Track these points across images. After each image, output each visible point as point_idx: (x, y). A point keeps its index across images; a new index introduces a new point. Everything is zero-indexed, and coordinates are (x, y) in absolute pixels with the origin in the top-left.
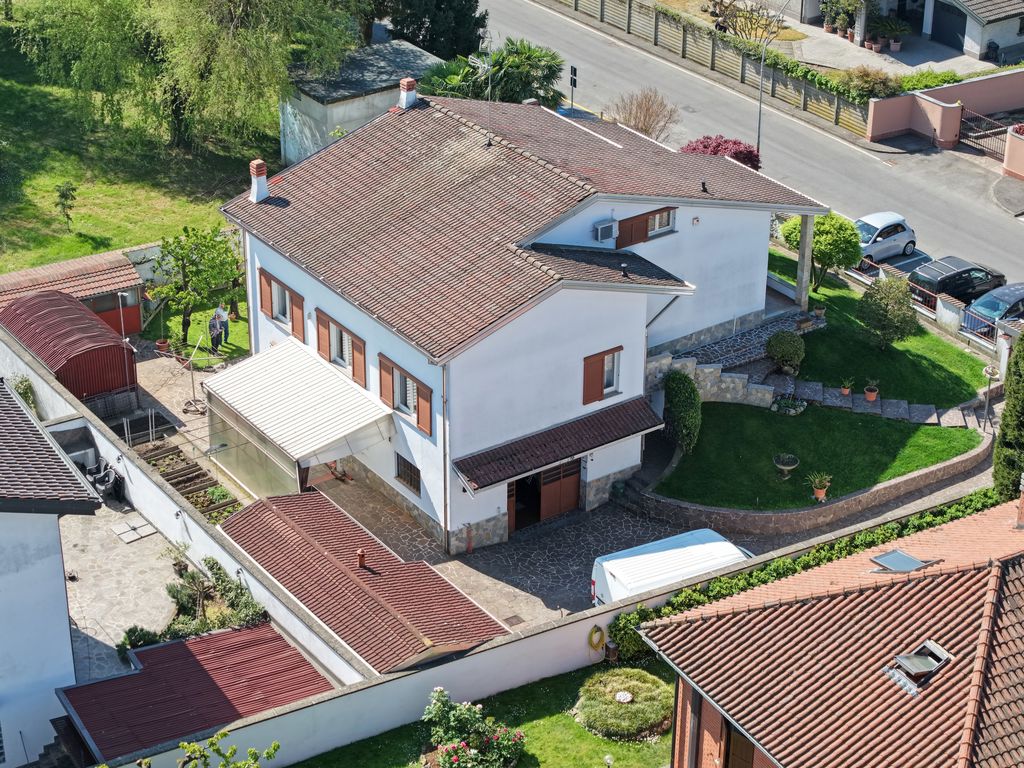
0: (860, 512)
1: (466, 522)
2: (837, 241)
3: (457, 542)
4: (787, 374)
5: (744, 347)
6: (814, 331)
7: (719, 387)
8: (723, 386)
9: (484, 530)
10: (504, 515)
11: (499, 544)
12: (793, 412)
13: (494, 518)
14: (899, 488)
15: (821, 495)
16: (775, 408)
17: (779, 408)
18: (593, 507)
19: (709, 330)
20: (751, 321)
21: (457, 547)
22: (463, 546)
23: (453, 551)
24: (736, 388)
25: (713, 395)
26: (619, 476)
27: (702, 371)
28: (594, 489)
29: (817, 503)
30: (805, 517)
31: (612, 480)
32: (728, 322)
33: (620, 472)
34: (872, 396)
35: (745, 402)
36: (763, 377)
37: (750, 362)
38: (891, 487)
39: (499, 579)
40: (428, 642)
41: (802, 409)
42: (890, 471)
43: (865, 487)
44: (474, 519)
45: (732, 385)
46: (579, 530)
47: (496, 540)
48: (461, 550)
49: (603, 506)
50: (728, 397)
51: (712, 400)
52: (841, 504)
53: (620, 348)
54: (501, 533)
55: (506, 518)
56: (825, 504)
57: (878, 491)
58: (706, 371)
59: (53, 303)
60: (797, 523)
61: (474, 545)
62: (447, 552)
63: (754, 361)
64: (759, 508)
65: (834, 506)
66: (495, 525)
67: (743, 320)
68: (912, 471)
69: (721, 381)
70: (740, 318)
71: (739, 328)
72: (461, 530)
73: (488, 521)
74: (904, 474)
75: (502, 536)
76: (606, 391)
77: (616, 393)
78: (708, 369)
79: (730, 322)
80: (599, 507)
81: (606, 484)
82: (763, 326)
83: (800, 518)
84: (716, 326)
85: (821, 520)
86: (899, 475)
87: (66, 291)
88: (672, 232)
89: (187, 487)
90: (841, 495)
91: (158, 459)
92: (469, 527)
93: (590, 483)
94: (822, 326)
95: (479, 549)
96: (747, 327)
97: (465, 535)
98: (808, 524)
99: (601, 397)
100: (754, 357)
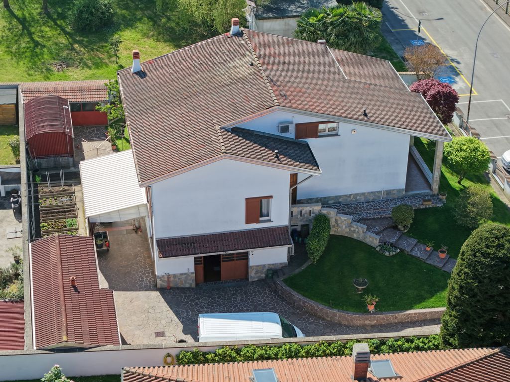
0: (396, 323)
1: (167, 272)
2: (468, 157)
3: (161, 282)
4: (399, 230)
5: (381, 208)
6: (433, 207)
7: (350, 229)
8: (352, 229)
9: (179, 279)
10: (192, 273)
11: (188, 288)
12: (387, 254)
13: (185, 274)
14: (426, 315)
15: (371, 308)
16: (378, 249)
17: (381, 249)
18: (254, 280)
19: (363, 194)
20: (394, 194)
21: (161, 285)
22: (165, 285)
23: (159, 286)
24: (359, 232)
25: (347, 233)
26: (272, 266)
27: (340, 218)
28: (254, 271)
29: (367, 312)
30: (357, 319)
31: (267, 268)
32: (378, 192)
33: (273, 264)
34: (443, 256)
35: (364, 241)
36: (383, 229)
37: (381, 218)
38: (419, 313)
39: (171, 309)
40: (65, 338)
41: (394, 253)
42: (424, 304)
43: (402, 310)
44: (172, 272)
45: (357, 230)
46: (236, 291)
47: (187, 286)
48: (164, 287)
49: (260, 281)
50: (355, 236)
51: (346, 235)
52: (382, 316)
53: (271, 197)
54: (191, 283)
55: (194, 275)
56: (371, 314)
57: (409, 314)
58: (343, 218)
59: (51, 102)
60: (352, 321)
61: (172, 285)
62: (156, 285)
63: (384, 218)
64: (332, 306)
65: (377, 316)
66: (186, 277)
67: (388, 192)
68: (439, 307)
69: (351, 226)
70: (386, 191)
71: (385, 196)
72: (163, 276)
73: (182, 274)
74: (433, 307)
75: (191, 284)
76: (261, 219)
77: (270, 221)
78: (344, 218)
79: (379, 192)
80: (258, 281)
81: (263, 269)
82: (403, 198)
83: (354, 319)
84: (368, 193)
85: (367, 322)
86: (429, 308)
87: (64, 97)
88: (337, 135)
89: (60, 215)
90: (385, 311)
91: (59, 197)
92: (169, 276)
93: (251, 267)
94: (440, 205)
95: (175, 288)
96: (391, 197)
97: (166, 279)
98: (358, 323)
99: (258, 222)
100: (384, 215)
